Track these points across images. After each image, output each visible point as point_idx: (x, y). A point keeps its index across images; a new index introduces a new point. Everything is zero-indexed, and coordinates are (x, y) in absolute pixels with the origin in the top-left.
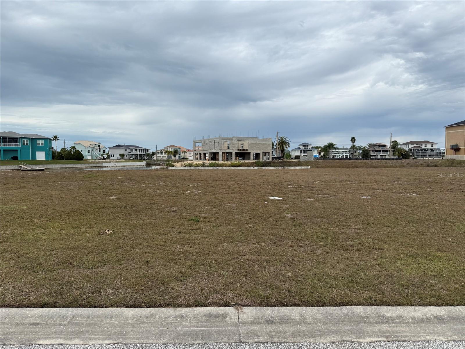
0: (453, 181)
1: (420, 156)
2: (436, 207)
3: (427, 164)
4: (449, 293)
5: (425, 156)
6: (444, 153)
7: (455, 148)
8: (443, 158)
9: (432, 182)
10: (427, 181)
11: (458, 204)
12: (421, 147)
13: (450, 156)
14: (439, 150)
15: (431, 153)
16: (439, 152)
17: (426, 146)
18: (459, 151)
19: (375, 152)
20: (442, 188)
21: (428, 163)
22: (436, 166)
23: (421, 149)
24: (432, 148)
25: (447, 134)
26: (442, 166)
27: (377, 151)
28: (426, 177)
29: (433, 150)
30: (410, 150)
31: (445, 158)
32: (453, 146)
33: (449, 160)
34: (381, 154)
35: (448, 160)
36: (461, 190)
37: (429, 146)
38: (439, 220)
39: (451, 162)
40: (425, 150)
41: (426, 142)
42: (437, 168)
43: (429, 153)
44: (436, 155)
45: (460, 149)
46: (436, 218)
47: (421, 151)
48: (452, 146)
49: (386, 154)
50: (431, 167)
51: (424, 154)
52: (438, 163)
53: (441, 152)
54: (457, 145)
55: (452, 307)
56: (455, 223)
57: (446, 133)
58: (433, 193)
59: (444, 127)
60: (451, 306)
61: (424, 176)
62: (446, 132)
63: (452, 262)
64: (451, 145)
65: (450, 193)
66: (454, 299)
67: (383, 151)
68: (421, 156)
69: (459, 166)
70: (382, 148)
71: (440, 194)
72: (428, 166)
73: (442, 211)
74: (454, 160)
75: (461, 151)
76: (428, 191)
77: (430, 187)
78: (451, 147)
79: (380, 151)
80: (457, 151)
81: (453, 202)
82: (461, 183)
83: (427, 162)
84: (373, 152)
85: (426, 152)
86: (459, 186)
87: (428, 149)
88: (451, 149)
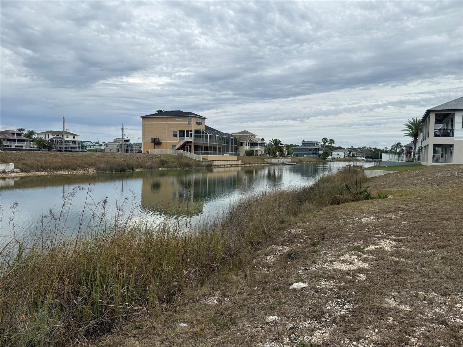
7: (156, 141)
12: (63, 138)
14: (81, 142)
15: (73, 145)
16: (81, 144)
17: (68, 138)
18: (160, 145)
19: (8, 141)
24: (74, 140)
25: (144, 125)
27: (10, 140)
29: (75, 142)
30: (51, 141)
34: (16, 145)
37: (71, 138)
40: (67, 142)
41: (69, 134)
45: (161, 142)
48: (153, 139)
49: (23, 145)
54: (159, 138)
59: (140, 117)
62: (143, 123)
64: (152, 138)
67: (19, 141)
70: (18, 137)
75: (162, 145)
79: (14, 140)
80: (158, 145)
84: (5, 141)
85: (69, 144)
87: (70, 141)
88: (151, 142)
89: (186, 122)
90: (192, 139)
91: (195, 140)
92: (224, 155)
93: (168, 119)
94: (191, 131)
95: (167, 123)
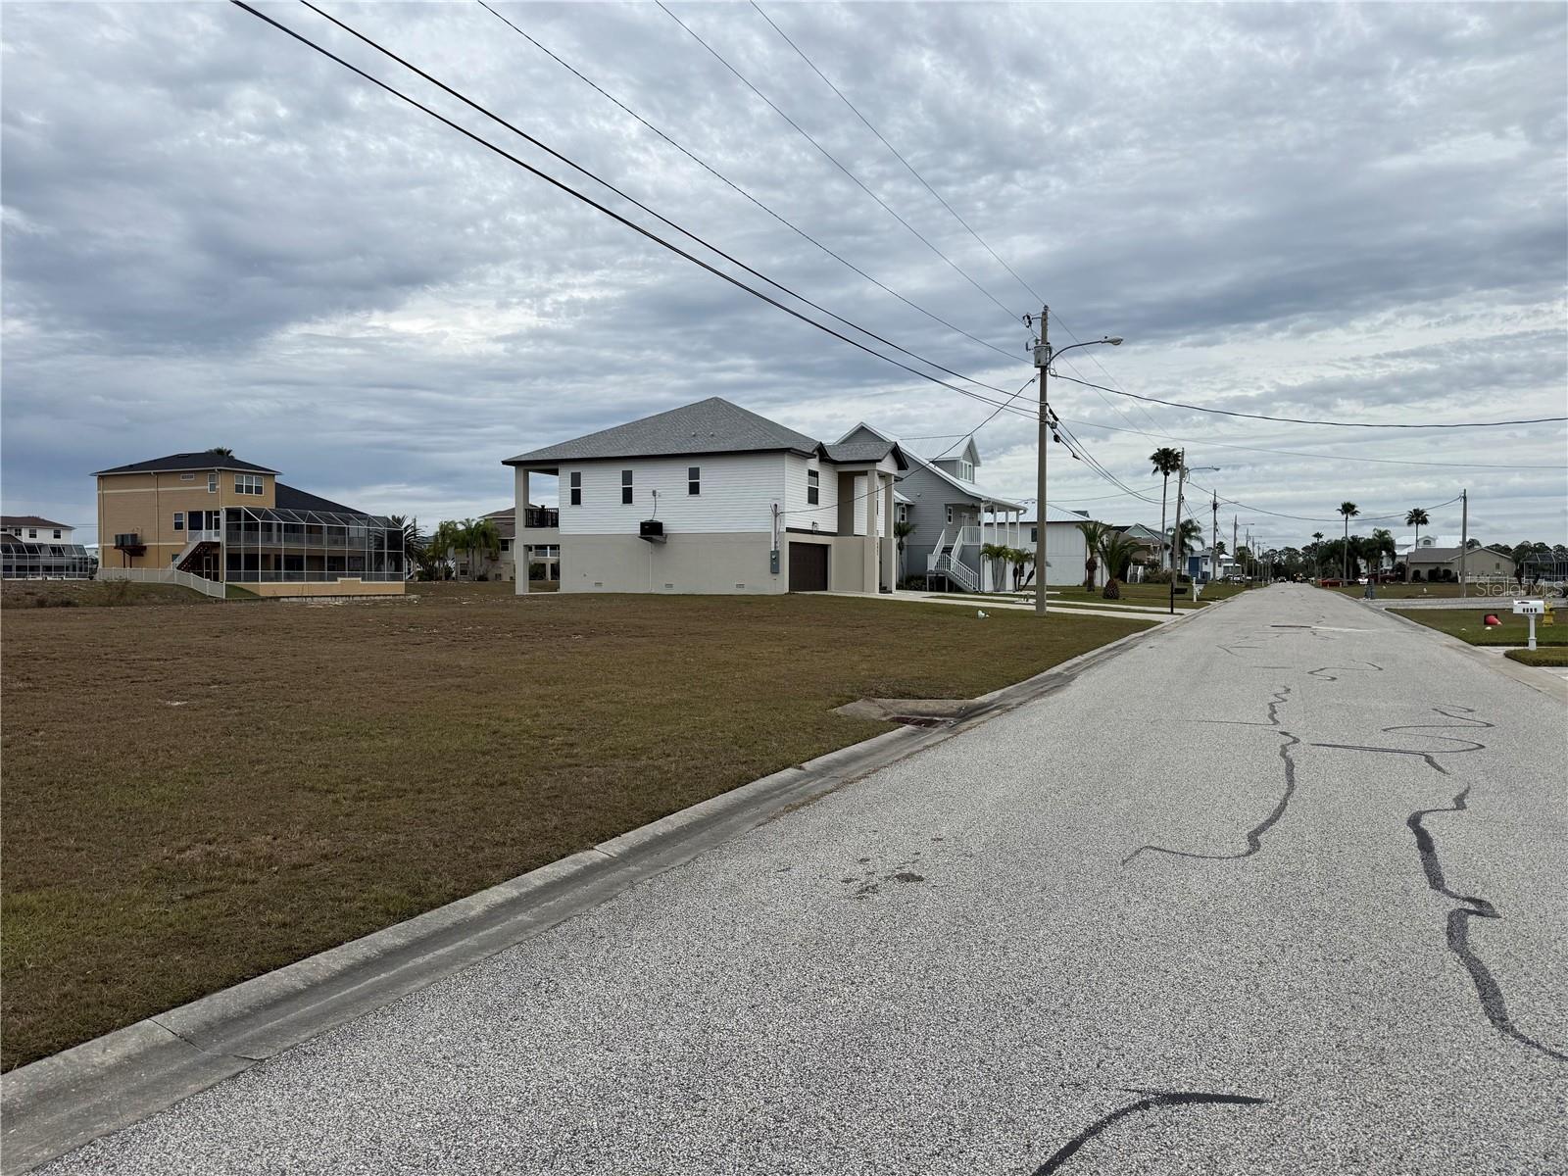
0: (109, 650)
1: (14, 568)
2: (38, 743)
3: (35, 598)
4: (38, 1018)
5: (33, 569)
6: (95, 561)
7: (130, 544)
8: (91, 578)
9: (35, 659)
10: (18, 656)
11: (114, 722)
12: (18, 537)
13: (113, 571)
14: (81, 549)
15: (54, 561)
16: (80, 556)
17: (33, 536)
18: (142, 555)
20: (69, 675)
21: (42, 593)
22: (67, 604)
23: (15, 547)
24: (57, 542)
25: (102, 498)
26: (89, 603)
28: (20, 644)
29: (59, 548)
31: (97, 577)
32: (123, 540)
33: (111, 584)
35: (107, 584)
36: (129, 677)
37: (45, 537)
38: (42, 785)
39: (119, 591)
40: (32, 549)
41: (35, 523)
42: (70, 609)
43: (45, 558)
44: (71, 568)
45: (145, 548)
46: (34, 779)
47: (18, 551)
48: (119, 538)
50: (50, 607)
51: (28, 563)
52: (76, 595)
53: (87, 559)
54: (136, 535)
55: (44, 1062)
56: (95, 785)
57: (99, 495)
58: (35, 698)
59: (92, 475)
60: (40, 1058)
61: (11, 640)
62: (100, 492)
63: (64, 913)
64: (116, 536)
65: (92, 690)
66: (51, 1033)
68: (19, 568)
69: (144, 601)
71: (59, 696)
72: (41, 604)
73: (57, 751)
74: (127, 582)
75: (150, 555)
76: (19, 690)
77: (25, 678)
78: (117, 541)
80: (136, 555)
81: (96, 718)
82: (133, 657)
83: (35, 591)
85: (34, 557)
86: (124, 665)
87: (41, 546)
88: (116, 548)
89: (204, 487)
90: (219, 536)
91: (229, 538)
92: (339, 579)
93: (162, 479)
94: (217, 513)
95: (159, 489)
